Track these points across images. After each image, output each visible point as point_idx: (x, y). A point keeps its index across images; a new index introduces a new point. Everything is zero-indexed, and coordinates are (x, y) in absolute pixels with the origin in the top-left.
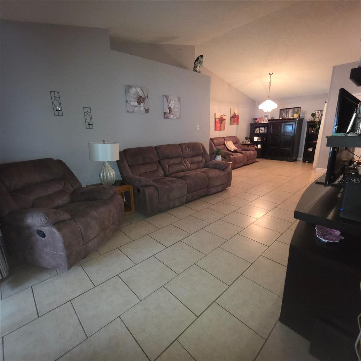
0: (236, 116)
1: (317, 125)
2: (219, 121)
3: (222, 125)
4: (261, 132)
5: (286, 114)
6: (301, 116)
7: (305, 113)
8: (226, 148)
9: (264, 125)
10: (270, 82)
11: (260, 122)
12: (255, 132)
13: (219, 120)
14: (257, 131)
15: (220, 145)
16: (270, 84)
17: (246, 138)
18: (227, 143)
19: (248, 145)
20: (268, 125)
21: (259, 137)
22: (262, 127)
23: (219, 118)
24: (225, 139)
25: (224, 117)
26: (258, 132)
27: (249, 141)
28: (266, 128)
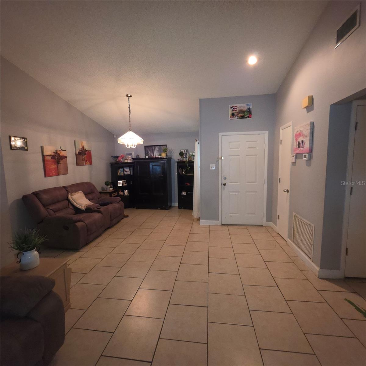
0: (86, 152)
1: (188, 166)
2: (52, 160)
3: (61, 166)
4: (126, 173)
5: (152, 152)
6: (168, 155)
7: (172, 151)
8: (72, 204)
9: (128, 165)
10: (129, 108)
11: (122, 161)
12: (118, 174)
13: (53, 157)
14: (120, 172)
15: (58, 202)
16: (130, 110)
17: (107, 184)
18: (72, 196)
19: (110, 194)
20: (133, 165)
21: (124, 180)
22: (126, 167)
23: (53, 154)
24: (69, 189)
25: (63, 153)
26: (122, 174)
27: (111, 187)
28: (131, 168)
